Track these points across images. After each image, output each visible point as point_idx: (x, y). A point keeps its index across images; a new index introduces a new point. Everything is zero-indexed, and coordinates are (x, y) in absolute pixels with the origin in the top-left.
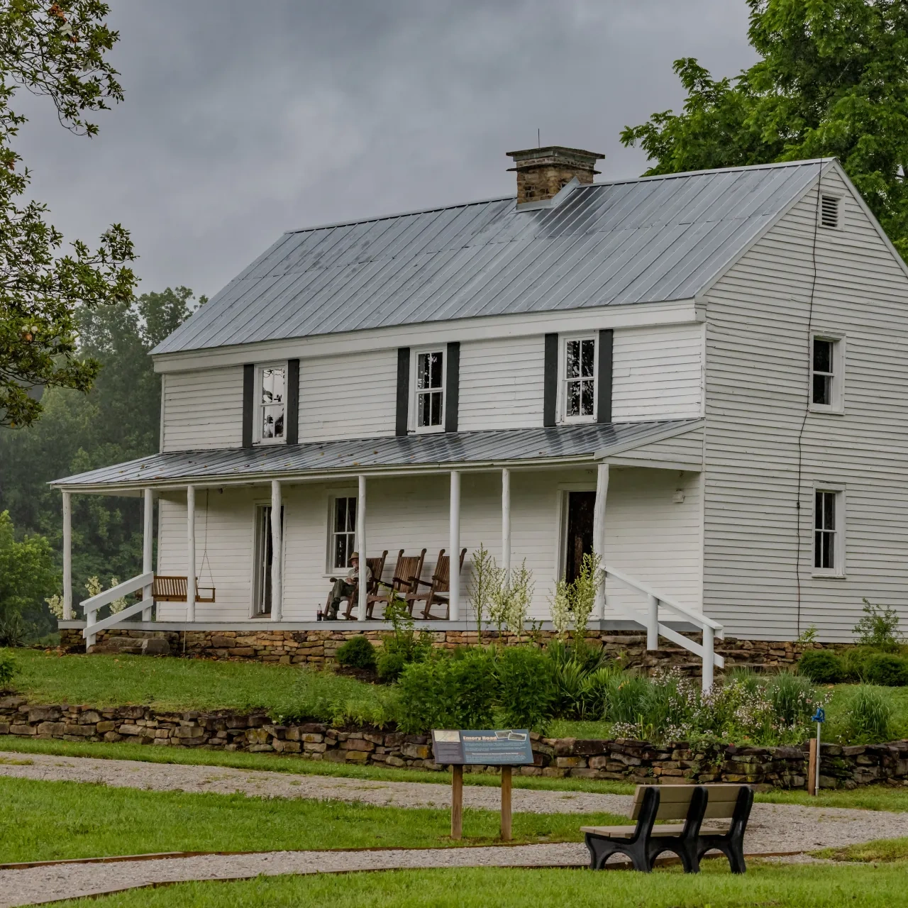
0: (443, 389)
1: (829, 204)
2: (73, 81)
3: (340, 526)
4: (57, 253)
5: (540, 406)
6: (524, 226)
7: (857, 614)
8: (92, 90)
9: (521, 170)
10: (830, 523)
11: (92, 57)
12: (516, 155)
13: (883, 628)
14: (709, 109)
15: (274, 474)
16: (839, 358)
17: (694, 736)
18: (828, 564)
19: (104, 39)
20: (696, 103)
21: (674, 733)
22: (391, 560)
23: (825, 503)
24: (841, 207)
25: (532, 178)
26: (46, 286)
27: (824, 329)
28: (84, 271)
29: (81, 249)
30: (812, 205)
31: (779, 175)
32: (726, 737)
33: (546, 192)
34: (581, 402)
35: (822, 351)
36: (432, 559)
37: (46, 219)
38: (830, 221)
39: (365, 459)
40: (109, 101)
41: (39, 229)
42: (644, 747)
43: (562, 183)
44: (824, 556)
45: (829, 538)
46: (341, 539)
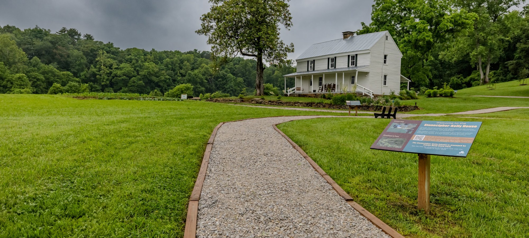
0: (334, 63)
1: (387, 37)
2: (287, 23)
3: (320, 81)
4: (284, 46)
5: (347, 65)
6: (344, 42)
7: (389, 91)
8: (289, 25)
9: (344, 35)
10: (386, 79)
11: (289, 20)
12: (343, 33)
13: (393, 93)
14: (365, 29)
15: (312, 74)
16: (387, 58)
17: (374, 105)
18: (385, 85)
19: (290, 18)
20: (363, 28)
21: (372, 104)
22: (327, 85)
23: (385, 77)
24: (388, 38)
25: (345, 36)
26: (283, 51)
27: (386, 54)
28: (288, 48)
29: (287, 46)
30: (385, 37)
31: (380, 33)
32: (379, 105)
33: (347, 37)
34: (353, 63)
35: (385, 57)
36: (332, 85)
37: (283, 42)
38: (387, 39)
39: (324, 72)
40: (291, 26)
41: (282, 43)
42: (367, 106)
43: (349, 36)
44: (385, 83)
45: (385, 81)
46: (320, 83)
